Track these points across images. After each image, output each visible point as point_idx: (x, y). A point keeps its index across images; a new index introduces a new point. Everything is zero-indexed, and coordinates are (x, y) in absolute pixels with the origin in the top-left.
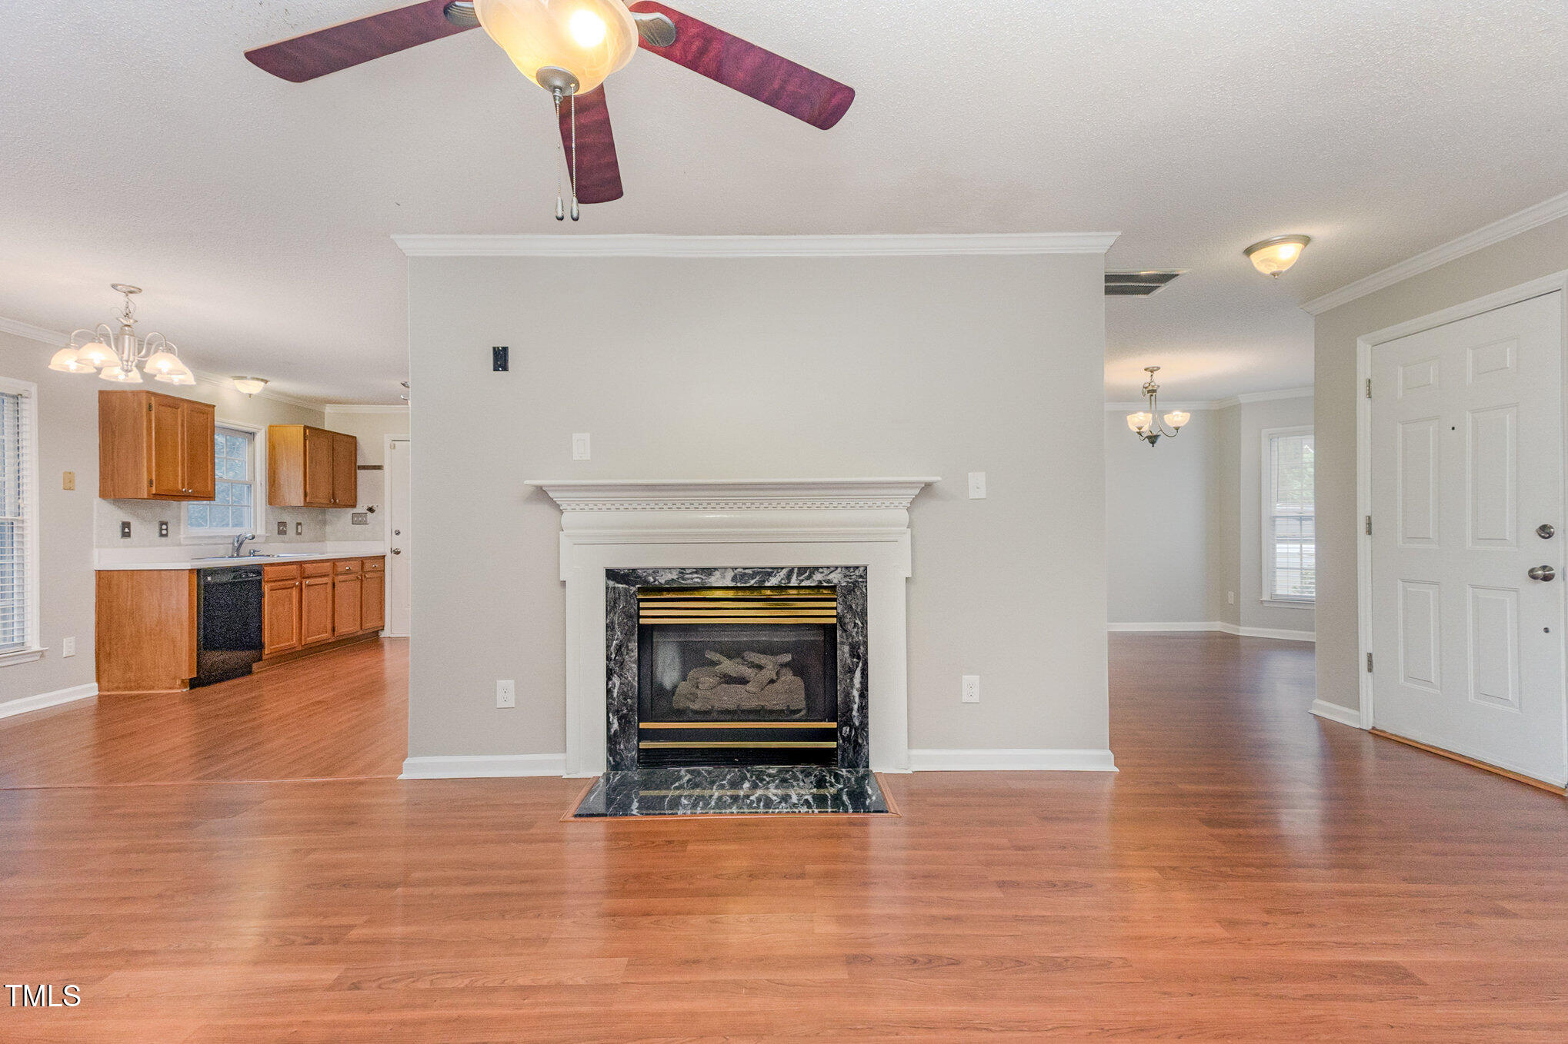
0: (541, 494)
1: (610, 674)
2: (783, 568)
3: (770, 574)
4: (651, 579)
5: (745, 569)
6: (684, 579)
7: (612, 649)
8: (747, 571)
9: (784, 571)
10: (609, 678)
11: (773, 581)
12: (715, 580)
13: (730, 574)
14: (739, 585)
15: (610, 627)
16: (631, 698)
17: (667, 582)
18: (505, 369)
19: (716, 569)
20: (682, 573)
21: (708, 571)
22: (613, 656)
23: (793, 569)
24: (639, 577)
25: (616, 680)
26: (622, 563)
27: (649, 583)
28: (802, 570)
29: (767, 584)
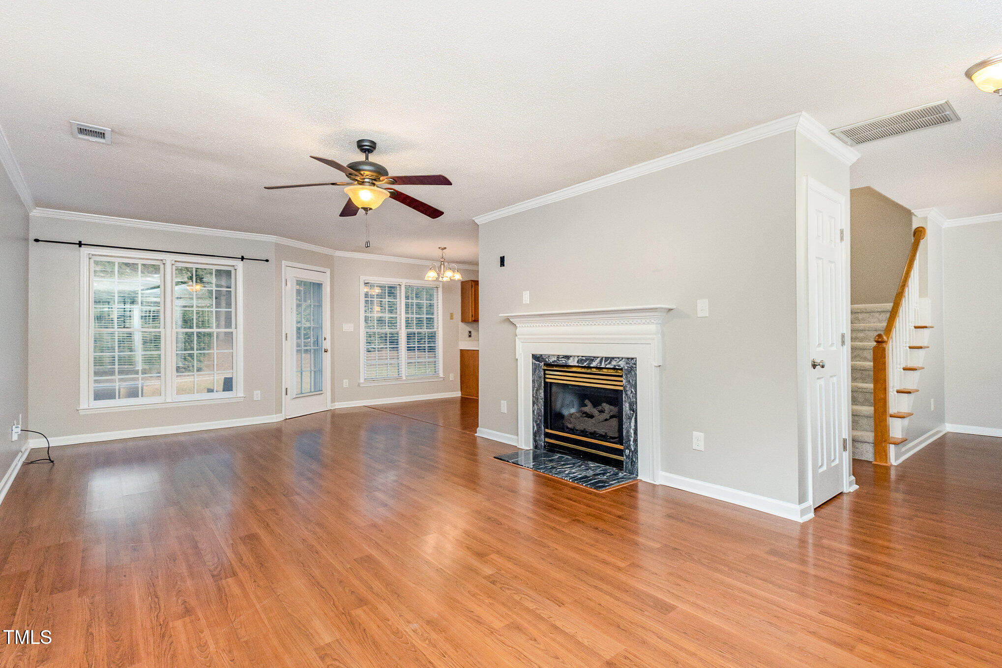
0: (508, 320)
1: (534, 403)
2: (598, 357)
3: (592, 360)
4: (547, 360)
5: (582, 357)
6: (559, 361)
7: (535, 391)
8: (583, 358)
9: (599, 359)
10: (533, 406)
11: (594, 364)
12: (571, 362)
13: (576, 359)
14: (580, 365)
15: (533, 381)
16: (541, 416)
17: (553, 362)
18: (504, 266)
19: (571, 356)
20: (558, 357)
21: (568, 357)
22: (535, 395)
23: (603, 358)
24: (543, 359)
25: (536, 406)
26: (538, 352)
27: (546, 362)
28: (607, 359)
29: (592, 365)
